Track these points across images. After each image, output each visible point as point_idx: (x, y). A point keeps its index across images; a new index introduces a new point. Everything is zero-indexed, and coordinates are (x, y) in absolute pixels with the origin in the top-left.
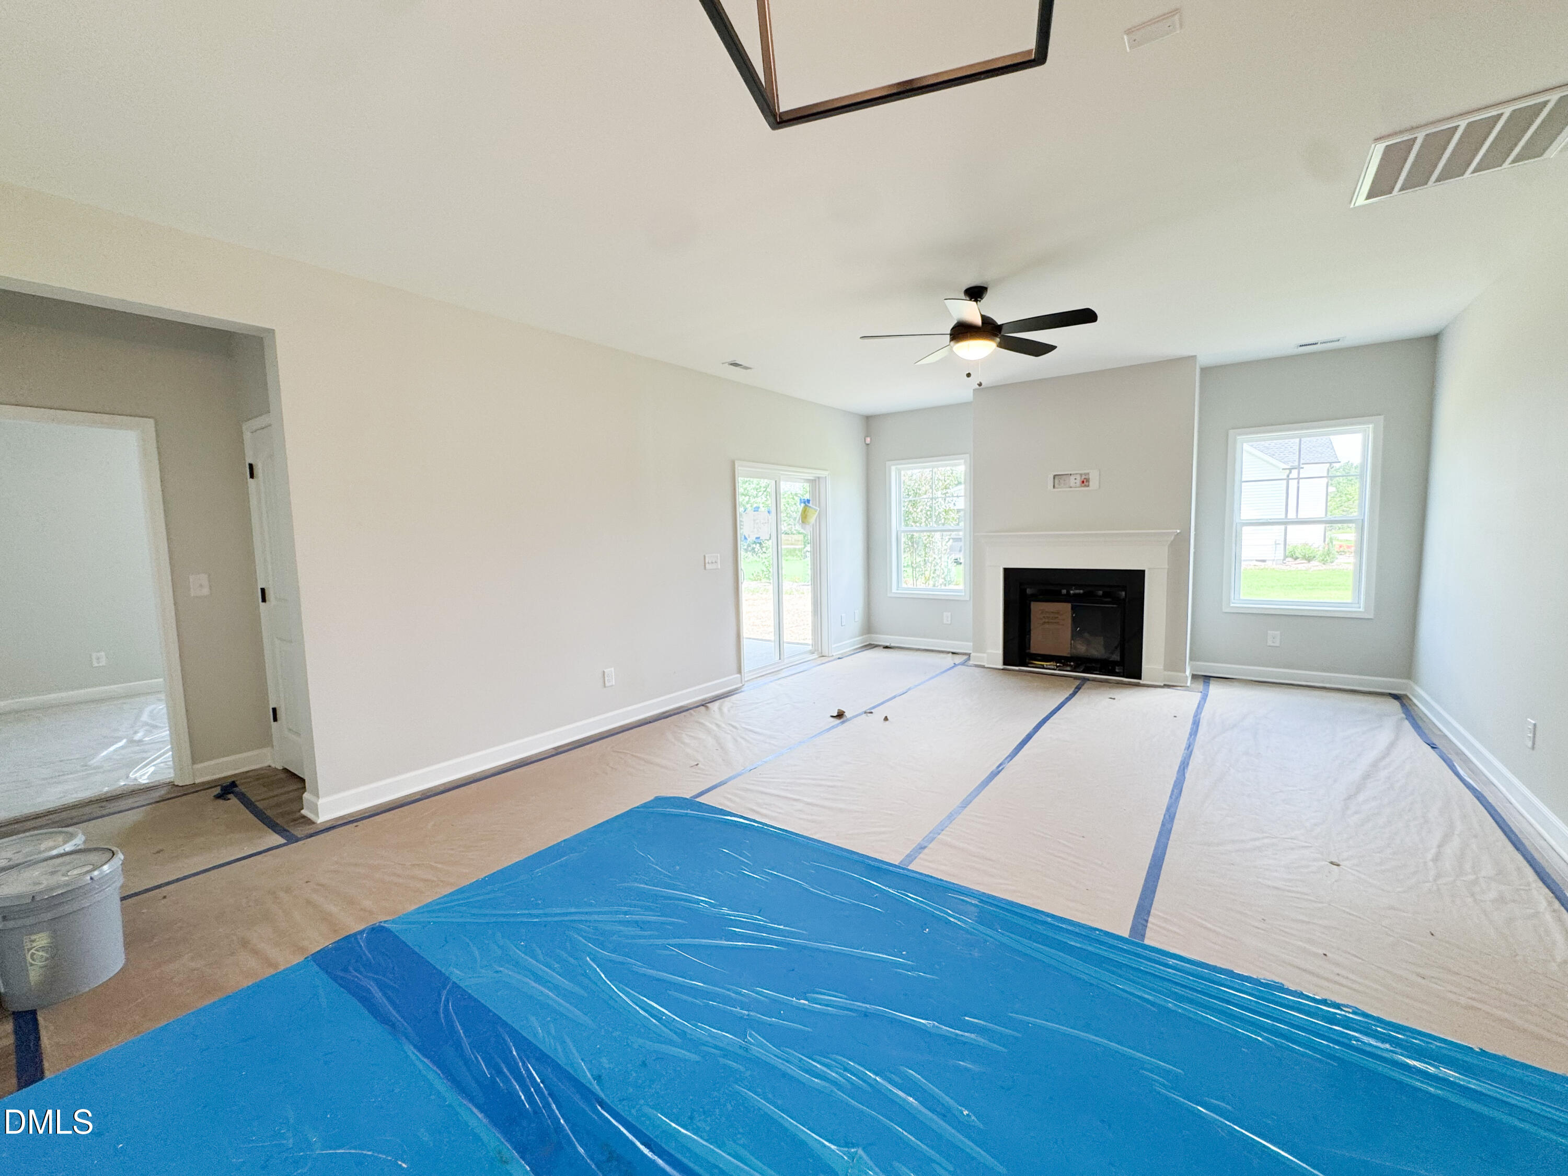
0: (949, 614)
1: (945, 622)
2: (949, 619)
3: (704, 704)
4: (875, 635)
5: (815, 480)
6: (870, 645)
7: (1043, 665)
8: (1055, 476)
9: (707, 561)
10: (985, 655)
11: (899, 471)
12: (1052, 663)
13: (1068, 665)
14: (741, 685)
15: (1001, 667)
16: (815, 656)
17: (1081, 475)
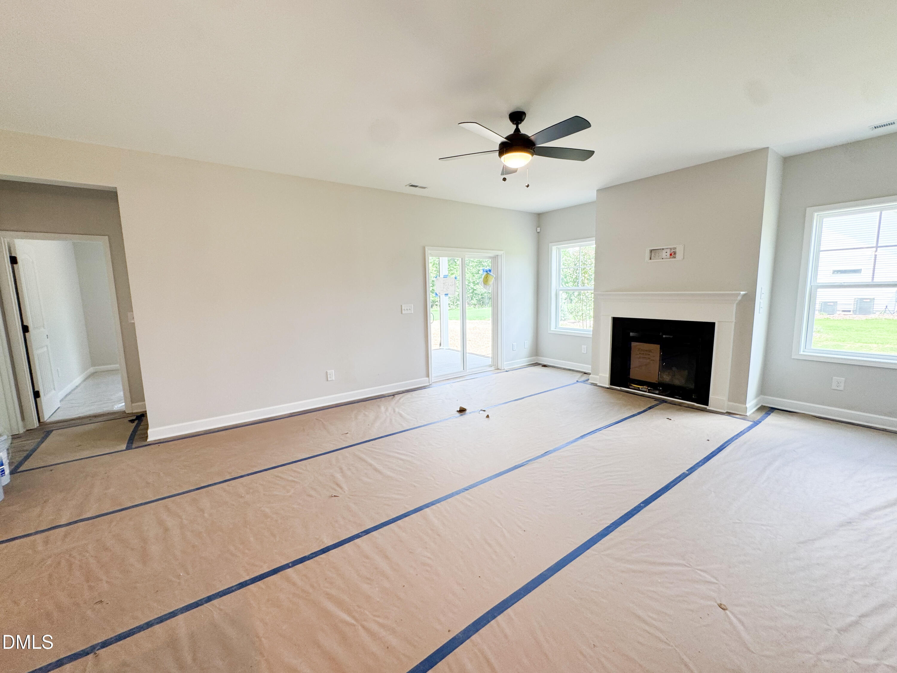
0: (586, 346)
1: (583, 352)
2: (585, 350)
3: (394, 395)
4: (541, 358)
5: (495, 257)
6: (537, 363)
7: (639, 388)
8: (651, 251)
9: (403, 309)
10: (598, 377)
11: (559, 249)
12: (645, 387)
13: (657, 390)
14: (429, 384)
15: (608, 386)
16: (493, 368)
17: (671, 249)
